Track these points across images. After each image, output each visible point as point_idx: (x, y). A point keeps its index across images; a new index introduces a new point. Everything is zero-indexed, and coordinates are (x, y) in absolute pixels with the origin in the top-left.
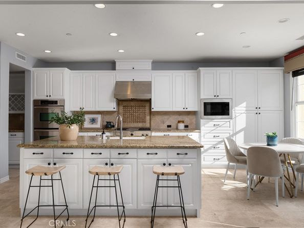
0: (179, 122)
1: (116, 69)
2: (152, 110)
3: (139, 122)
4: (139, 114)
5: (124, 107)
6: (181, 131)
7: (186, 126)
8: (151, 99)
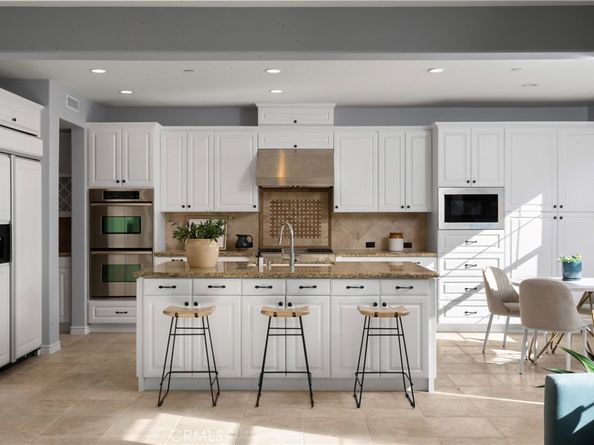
0: (392, 235)
1: (260, 122)
2: (336, 210)
3: (306, 236)
4: (306, 219)
5: (273, 202)
6: (396, 254)
7: (407, 245)
8: (332, 188)
